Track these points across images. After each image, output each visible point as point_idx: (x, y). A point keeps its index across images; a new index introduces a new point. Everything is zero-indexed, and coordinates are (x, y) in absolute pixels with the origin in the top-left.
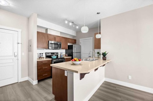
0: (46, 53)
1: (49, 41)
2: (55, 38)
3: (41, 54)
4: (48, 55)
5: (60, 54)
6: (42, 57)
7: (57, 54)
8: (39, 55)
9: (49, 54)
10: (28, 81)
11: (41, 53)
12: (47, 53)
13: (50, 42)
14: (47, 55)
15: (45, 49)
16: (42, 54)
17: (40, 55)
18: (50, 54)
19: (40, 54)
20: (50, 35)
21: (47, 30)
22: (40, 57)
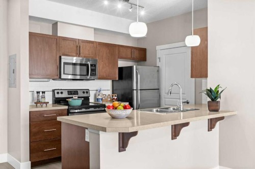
0: (53, 91)
1: (60, 57)
2: (77, 46)
3: (41, 94)
4: (60, 96)
5: (95, 95)
6: (43, 100)
7: (85, 95)
8: (36, 95)
9: (62, 93)
10: (7, 163)
11: (41, 90)
12: (56, 92)
13: (65, 59)
14: (57, 96)
15: (51, 81)
16: (43, 92)
17: (38, 96)
18: (65, 95)
19: (38, 93)
20: (65, 39)
21: (55, 25)
22: (38, 102)
